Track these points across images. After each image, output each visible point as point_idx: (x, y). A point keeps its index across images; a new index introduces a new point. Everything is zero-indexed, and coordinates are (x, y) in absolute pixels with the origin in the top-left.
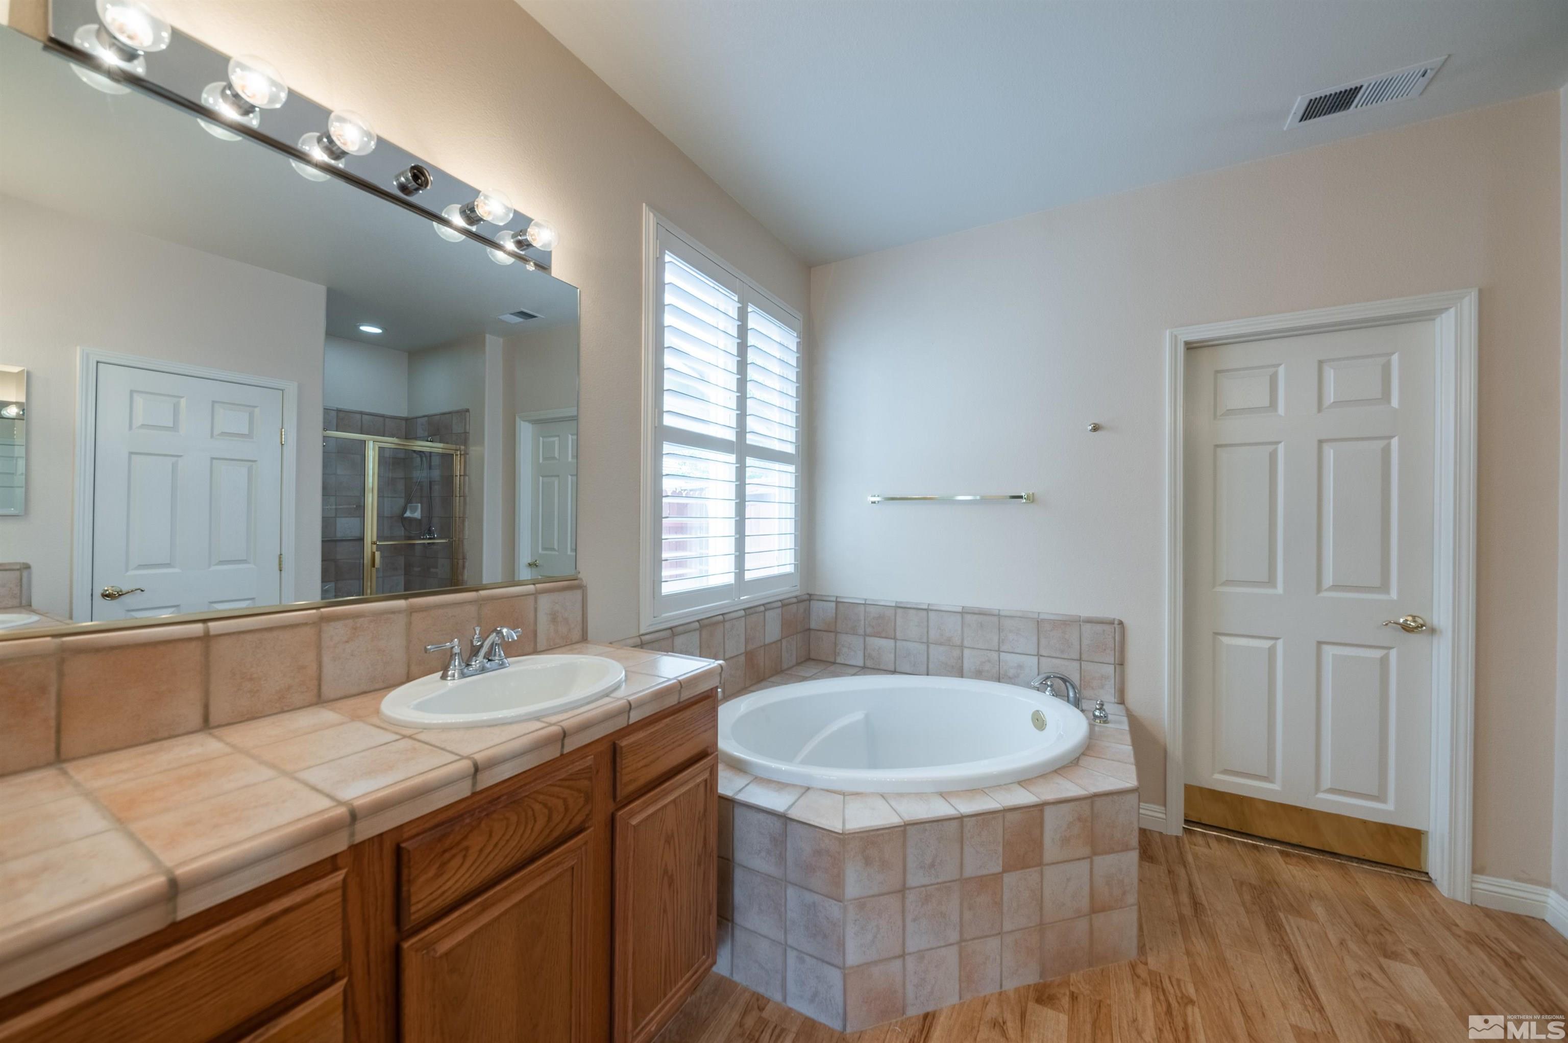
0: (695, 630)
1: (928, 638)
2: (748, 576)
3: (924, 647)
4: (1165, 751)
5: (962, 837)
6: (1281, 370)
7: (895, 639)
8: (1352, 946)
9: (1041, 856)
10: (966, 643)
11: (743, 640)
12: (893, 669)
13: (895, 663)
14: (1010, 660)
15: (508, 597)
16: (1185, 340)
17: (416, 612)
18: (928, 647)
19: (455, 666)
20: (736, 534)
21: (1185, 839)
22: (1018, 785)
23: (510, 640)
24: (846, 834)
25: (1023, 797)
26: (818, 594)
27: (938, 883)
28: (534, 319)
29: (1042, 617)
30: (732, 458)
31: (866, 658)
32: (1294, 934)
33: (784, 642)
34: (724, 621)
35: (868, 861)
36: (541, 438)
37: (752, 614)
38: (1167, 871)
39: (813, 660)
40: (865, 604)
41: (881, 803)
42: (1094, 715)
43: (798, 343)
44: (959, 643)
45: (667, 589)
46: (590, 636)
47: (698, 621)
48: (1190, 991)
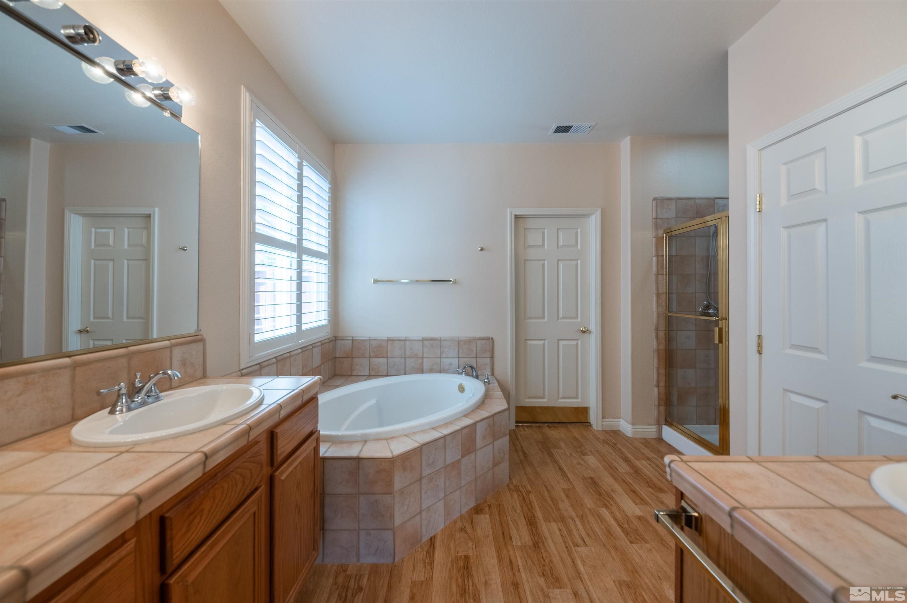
0: (273, 364)
1: (405, 355)
2: (304, 327)
3: (403, 360)
4: (509, 393)
5: (445, 447)
6: (546, 231)
7: (387, 357)
8: (574, 454)
9: (475, 447)
10: (425, 356)
11: (301, 367)
12: (386, 374)
13: (387, 370)
14: (446, 361)
15: (151, 351)
16: (515, 214)
17: (79, 366)
18: (405, 360)
19: (122, 403)
20: (297, 302)
21: (517, 430)
22: (464, 417)
23: (176, 378)
24: (394, 458)
25: (468, 422)
26: (340, 336)
27: (436, 471)
28: (96, 133)
29: (460, 339)
30: (295, 255)
31: (370, 370)
32: (557, 456)
33: (322, 366)
34: (290, 356)
35: (405, 469)
36: (93, 229)
37: (306, 351)
38: (513, 445)
39: (338, 375)
40: (370, 340)
41: (406, 439)
42: (485, 381)
43: (329, 188)
44: (421, 356)
45: (258, 338)
46: (208, 374)
47: (275, 358)
48: (529, 488)
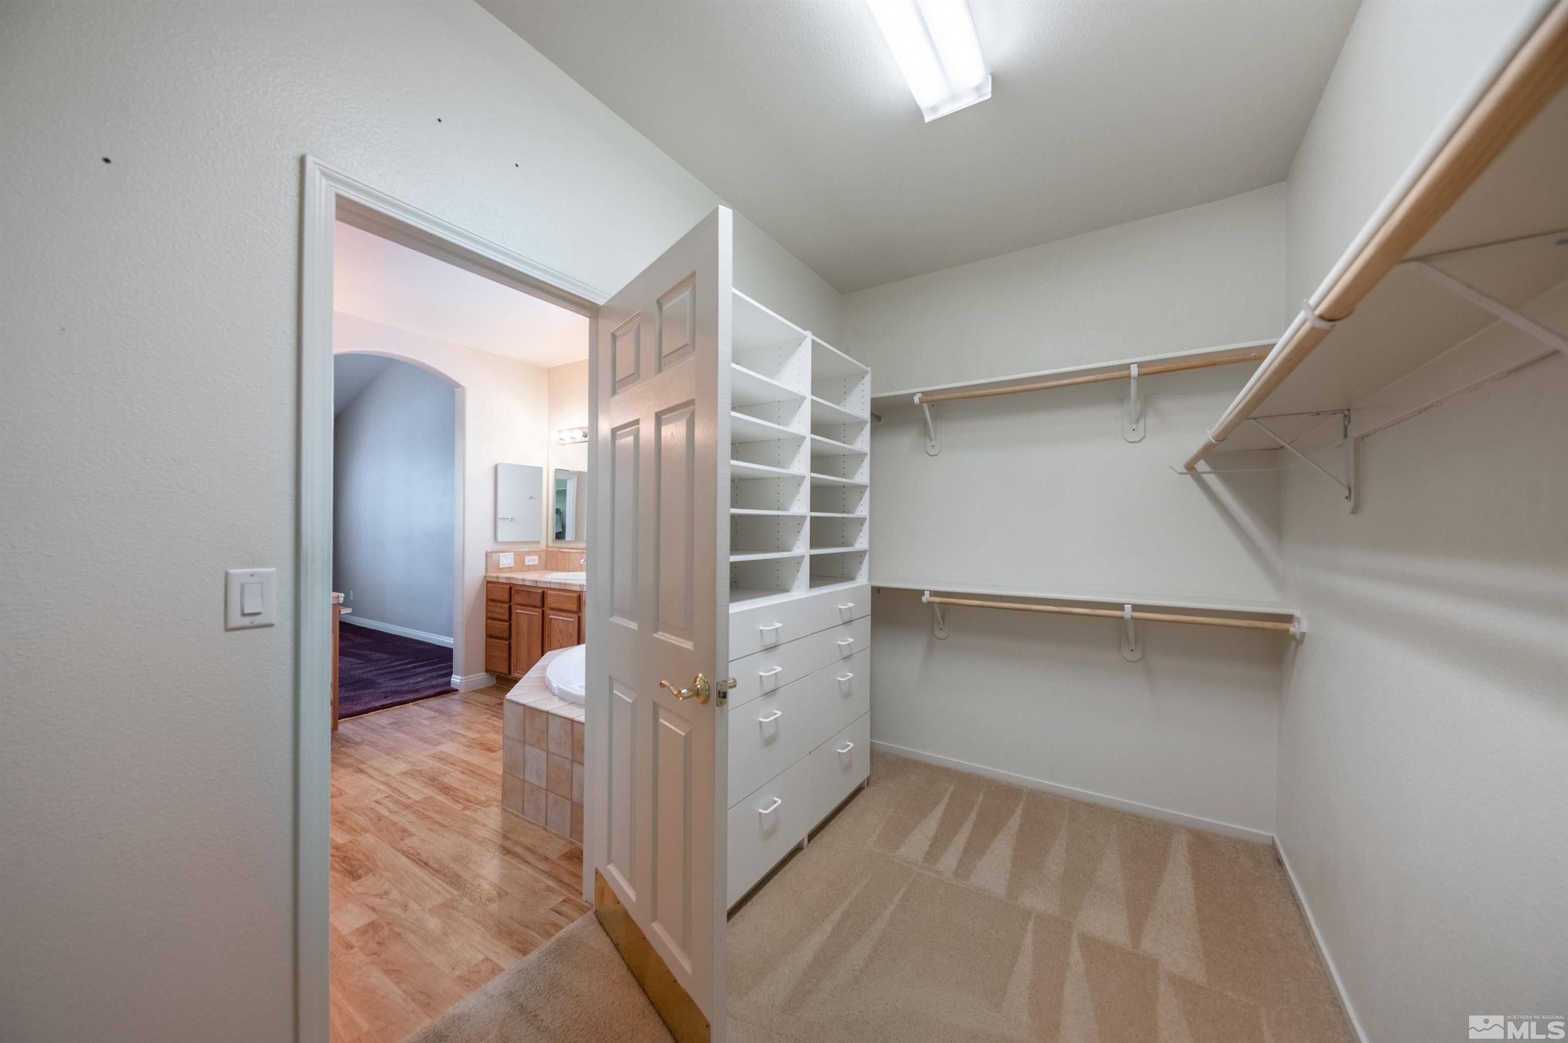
32: (440, 885)
38: (548, 857)
48: (467, 812)
